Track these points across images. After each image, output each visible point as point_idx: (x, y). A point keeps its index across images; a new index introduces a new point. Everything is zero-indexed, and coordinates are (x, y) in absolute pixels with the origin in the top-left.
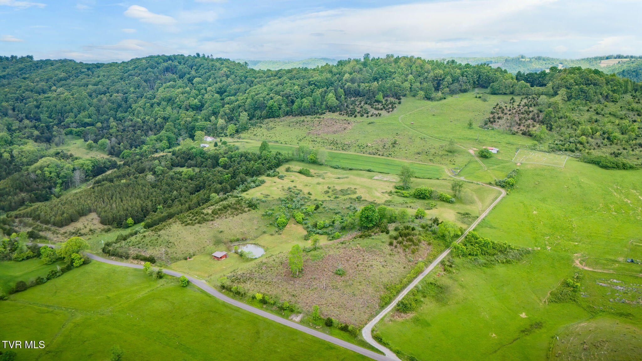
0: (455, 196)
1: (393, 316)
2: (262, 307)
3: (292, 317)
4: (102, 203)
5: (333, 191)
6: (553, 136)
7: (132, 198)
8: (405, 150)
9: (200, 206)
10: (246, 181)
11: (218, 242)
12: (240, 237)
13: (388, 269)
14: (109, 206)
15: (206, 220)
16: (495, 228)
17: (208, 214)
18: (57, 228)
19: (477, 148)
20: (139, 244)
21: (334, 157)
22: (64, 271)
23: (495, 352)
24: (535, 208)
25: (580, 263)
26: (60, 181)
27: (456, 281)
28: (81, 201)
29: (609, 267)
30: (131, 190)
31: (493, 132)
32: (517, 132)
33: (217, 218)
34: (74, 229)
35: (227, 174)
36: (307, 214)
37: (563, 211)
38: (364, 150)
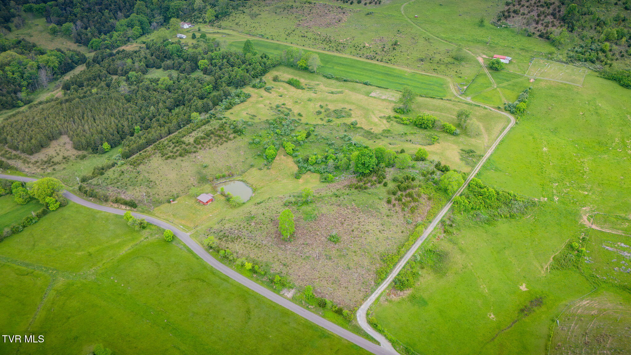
0: (459, 126)
1: (389, 295)
2: (252, 277)
3: (283, 292)
4: (73, 124)
5: (325, 111)
6: (572, 40)
7: (105, 116)
8: (406, 54)
9: (181, 128)
10: (229, 94)
11: (203, 179)
12: (226, 173)
13: (385, 235)
14: (80, 127)
15: (187, 152)
16: (500, 171)
17: (189, 144)
18: (27, 156)
19: (486, 55)
20: (118, 182)
21: (326, 60)
22: (39, 216)
23: (493, 339)
24: (545, 143)
25: (589, 220)
26: (25, 83)
27: (455, 244)
28: (49, 122)
29: (618, 227)
30: (103, 106)
31: (506, 32)
32: (534, 33)
33: (200, 149)
34: (46, 157)
35: (208, 85)
36: (298, 143)
37: (575, 147)
38: (361, 53)
